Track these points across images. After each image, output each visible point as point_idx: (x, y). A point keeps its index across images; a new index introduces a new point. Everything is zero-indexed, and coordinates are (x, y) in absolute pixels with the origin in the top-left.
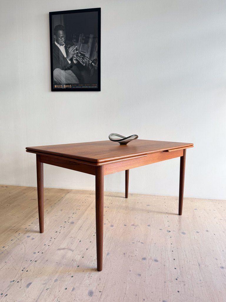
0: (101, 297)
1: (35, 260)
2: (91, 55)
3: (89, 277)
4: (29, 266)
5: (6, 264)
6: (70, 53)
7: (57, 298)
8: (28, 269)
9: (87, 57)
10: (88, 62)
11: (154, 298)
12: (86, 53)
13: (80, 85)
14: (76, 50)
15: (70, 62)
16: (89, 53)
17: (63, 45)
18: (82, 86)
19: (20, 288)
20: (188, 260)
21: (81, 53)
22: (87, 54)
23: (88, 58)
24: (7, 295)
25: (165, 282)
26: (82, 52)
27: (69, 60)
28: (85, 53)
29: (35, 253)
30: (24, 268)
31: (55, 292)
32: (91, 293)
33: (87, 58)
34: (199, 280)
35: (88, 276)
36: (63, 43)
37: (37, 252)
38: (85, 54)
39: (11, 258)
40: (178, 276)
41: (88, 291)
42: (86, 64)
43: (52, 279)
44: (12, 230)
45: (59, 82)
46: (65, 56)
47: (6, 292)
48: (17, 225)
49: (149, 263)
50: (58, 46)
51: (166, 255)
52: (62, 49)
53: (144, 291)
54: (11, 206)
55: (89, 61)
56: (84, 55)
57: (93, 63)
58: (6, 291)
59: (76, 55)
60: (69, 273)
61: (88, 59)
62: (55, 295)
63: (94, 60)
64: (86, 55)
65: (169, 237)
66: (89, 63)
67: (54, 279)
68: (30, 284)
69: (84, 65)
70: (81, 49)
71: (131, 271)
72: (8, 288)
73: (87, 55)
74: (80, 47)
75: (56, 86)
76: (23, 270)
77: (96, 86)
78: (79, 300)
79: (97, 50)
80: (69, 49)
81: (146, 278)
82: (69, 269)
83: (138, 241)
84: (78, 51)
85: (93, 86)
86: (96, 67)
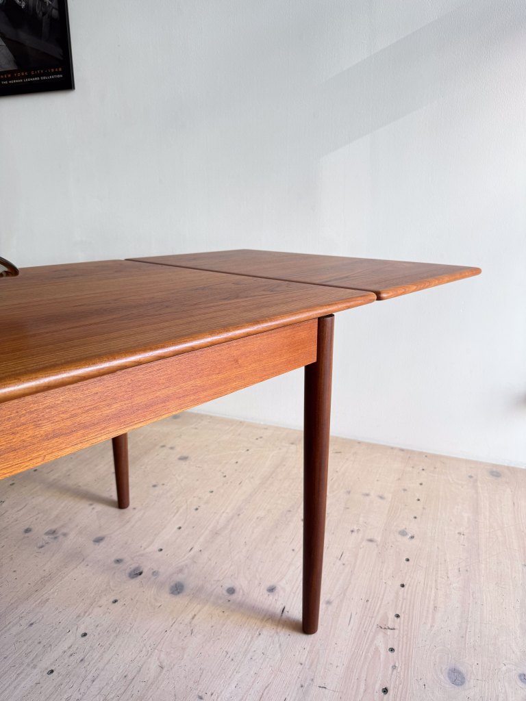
13: (19, 74)
18: (25, 77)
42: (27, 6)
69: (23, 6)
77: (59, 73)
85: (53, 74)
86: (53, 8)
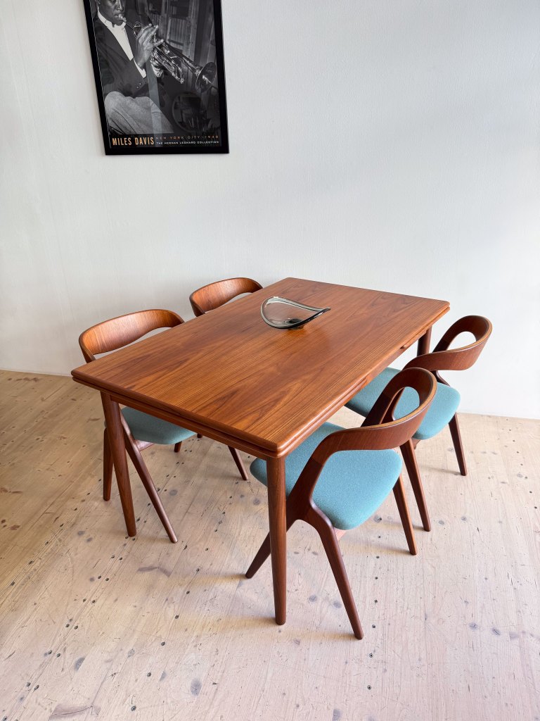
0: (214, 696)
1: (92, 600)
2: (198, 51)
3: (196, 646)
4: (79, 615)
5: (36, 609)
6: (143, 46)
7: (131, 696)
8: (78, 622)
9: (188, 59)
10: (191, 74)
11: (318, 703)
12: (185, 45)
13: (175, 138)
14: (158, 36)
15: (143, 73)
16: (192, 47)
17: (120, 23)
18: (181, 140)
19: (63, 670)
20: (406, 604)
21: (170, 48)
22: (188, 48)
23: (191, 61)
24: (38, 687)
25: (346, 663)
26: (172, 45)
27: (142, 68)
28: (182, 45)
29: (92, 580)
30: (71, 620)
31: (129, 682)
32: (196, 688)
33: (188, 62)
34: (417, 658)
35: (195, 644)
36: (121, 17)
37: (96, 577)
38: (180, 48)
39: (46, 592)
40: (376, 648)
41: (191, 681)
42: (186, 79)
43: (124, 648)
44: (48, 515)
45: (123, 129)
46: (130, 56)
47: (37, 679)
48: (59, 499)
49: (321, 612)
50: (108, 24)
51: (360, 587)
52: (119, 33)
53: (301, 684)
54: (45, 440)
55: (193, 70)
56: (179, 53)
57: (204, 77)
58: (36, 677)
59: (158, 51)
60: (158, 635)
61: (190, 64)
62: (127, 691)
63: (207, 65)
64: (184, 53)
65: (377, 536)
66: (194, 75)
67: (127, 651)
68: (81, 660)
69: (182, 81)
70: (170, 33)
71: (282, 633)
72: (41, 671)
73: (189, 53)
74: (167, 29)
75: (115, 141)
76: (68, 626)
77: (216, 140)
78: (172, 702)
79: (214, 38)
80: (137, 34)
81: (310, 650)
82: (158, 623)
83: (308, 547)
84: (162, 41)
85: (209, 140)
86: (212, 86)
